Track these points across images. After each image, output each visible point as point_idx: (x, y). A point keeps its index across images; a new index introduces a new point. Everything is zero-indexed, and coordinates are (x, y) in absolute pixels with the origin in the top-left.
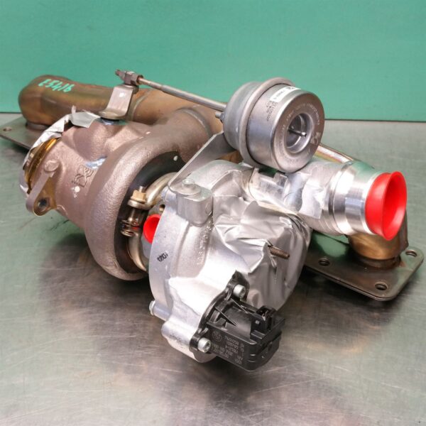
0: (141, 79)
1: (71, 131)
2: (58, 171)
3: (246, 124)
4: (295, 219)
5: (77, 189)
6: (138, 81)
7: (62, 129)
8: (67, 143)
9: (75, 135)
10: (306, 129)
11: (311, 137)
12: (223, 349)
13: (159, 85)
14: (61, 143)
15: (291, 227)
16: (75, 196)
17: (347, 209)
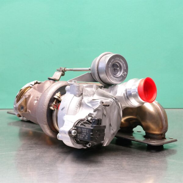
0: (65, 69)
1: (37, 85)
2: (29, 96)
3: (97, 64)
4: (114, 98)
5: (36, 102)
6: (64, 70)
7: (33, 84)
8: (35, 88)
9: (38, 86)
10: (121, 71)
11: (123, 73)
12: (81, 135)
13: (71, 69)
14: (32, 89)
15: (112, 101)
16: (35, 104)
17: (132, 94)
